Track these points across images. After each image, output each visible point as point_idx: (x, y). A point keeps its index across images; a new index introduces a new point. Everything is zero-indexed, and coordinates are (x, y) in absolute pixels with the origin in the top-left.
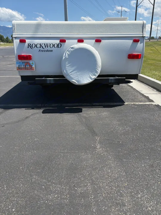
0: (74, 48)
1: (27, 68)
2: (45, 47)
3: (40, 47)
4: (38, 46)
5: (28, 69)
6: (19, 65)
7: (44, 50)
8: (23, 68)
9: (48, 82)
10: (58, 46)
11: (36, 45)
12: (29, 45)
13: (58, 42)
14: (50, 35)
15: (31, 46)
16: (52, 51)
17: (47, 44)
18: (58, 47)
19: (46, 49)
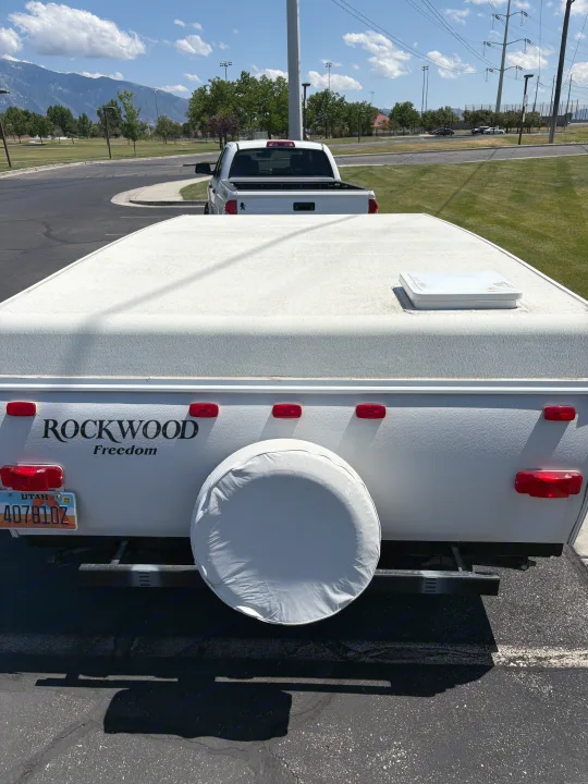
0: (247, 474)
1: (43, 520)
2: (124, 435)
3: (100, 436)
4: (91, 429)
5: (46, 522)
6: (7, 507)
7: (117, 446)
8: (23, 518)
9: (137, 583)
10: (181, 430)
11: (80, 425)
12: (51, 424)
13: (180, 411)
14: (148, 382)
15: (58, 429)
16: (153, 451)
17: (131, 422)
18: (183, 437)
19: (128, 442)
